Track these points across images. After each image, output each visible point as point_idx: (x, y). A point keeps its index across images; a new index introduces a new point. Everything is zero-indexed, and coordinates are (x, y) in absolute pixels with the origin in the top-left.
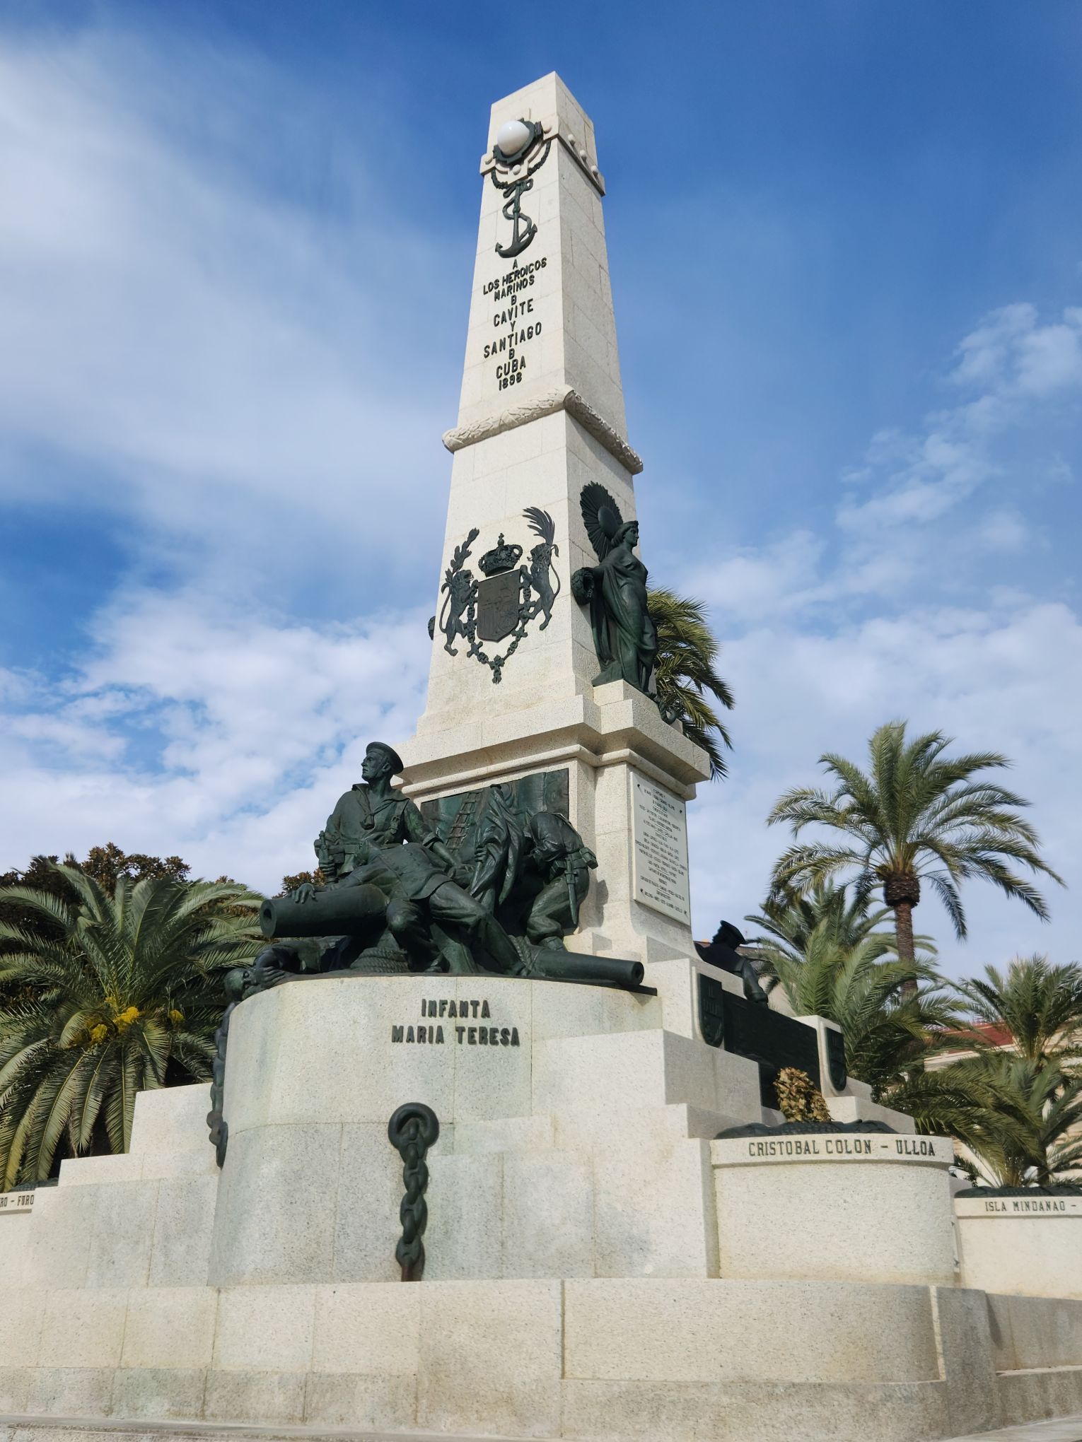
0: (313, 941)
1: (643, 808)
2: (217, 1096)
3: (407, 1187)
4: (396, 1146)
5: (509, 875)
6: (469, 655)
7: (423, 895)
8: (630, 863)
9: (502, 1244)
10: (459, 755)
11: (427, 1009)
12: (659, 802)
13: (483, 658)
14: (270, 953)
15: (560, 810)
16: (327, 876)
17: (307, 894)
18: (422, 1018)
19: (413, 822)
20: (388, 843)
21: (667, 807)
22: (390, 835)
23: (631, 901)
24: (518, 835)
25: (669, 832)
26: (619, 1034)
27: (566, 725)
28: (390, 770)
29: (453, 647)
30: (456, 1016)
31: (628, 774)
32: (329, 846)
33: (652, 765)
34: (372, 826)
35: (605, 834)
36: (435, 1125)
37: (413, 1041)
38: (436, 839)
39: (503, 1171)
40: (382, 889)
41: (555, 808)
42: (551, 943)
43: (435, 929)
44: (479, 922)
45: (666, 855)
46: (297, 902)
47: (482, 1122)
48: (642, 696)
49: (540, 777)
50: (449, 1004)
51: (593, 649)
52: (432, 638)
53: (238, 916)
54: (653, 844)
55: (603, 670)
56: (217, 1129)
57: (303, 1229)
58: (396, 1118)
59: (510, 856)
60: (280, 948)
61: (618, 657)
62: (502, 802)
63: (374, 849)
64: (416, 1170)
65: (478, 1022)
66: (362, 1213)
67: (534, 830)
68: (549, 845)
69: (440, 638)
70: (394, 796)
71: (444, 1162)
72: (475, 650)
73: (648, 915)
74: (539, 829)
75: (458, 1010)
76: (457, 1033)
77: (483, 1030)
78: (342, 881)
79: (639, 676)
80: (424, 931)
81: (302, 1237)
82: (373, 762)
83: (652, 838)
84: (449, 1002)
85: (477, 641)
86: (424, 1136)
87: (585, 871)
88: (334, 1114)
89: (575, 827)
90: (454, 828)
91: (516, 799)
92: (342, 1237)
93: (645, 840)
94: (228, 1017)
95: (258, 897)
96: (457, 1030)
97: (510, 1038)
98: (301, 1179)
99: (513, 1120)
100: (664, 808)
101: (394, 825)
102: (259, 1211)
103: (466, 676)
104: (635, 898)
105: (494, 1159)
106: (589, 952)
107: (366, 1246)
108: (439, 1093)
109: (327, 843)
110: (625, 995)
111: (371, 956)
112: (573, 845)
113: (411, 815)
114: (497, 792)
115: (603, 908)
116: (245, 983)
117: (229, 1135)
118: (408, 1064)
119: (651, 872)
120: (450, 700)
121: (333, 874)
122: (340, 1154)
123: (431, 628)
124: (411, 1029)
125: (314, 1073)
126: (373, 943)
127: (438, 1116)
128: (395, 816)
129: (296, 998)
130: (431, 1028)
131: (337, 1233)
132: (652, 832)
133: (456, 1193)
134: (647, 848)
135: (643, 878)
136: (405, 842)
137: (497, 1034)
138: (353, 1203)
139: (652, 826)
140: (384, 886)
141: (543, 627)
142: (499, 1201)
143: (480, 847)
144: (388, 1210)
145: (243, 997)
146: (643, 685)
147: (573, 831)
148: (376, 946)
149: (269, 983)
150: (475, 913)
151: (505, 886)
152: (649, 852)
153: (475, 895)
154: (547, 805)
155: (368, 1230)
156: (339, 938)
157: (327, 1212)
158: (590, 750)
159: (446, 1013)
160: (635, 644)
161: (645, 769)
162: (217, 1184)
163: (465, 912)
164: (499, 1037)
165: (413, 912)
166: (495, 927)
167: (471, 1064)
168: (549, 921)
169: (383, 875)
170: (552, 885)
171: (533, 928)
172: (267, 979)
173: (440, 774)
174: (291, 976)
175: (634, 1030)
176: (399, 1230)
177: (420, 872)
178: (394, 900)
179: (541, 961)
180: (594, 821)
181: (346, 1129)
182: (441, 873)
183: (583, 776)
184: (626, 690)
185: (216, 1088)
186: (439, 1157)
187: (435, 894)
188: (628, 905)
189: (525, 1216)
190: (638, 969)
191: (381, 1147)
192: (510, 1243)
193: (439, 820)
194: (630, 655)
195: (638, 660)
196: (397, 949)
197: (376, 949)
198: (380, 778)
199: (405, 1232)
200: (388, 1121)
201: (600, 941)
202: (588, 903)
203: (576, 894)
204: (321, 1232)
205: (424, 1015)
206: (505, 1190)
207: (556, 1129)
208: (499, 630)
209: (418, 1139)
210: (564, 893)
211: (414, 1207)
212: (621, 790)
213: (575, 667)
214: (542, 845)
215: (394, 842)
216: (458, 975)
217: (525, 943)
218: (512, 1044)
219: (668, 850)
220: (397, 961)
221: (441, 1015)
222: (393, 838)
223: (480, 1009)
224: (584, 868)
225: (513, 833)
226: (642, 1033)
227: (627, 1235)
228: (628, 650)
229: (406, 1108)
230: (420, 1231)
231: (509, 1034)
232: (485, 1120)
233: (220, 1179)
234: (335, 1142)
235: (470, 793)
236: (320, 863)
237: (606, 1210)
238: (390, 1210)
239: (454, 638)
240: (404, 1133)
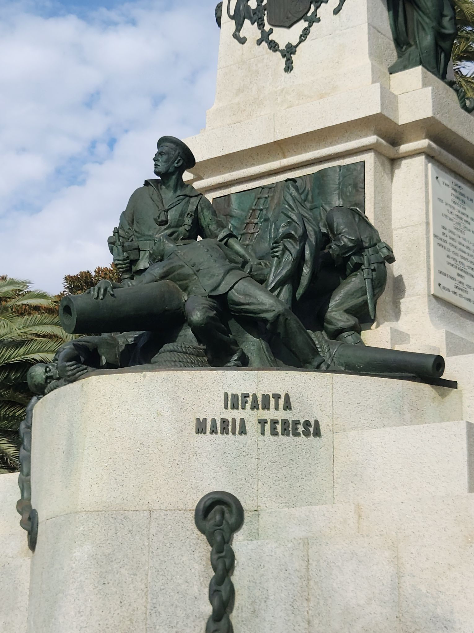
0: (111, 337)
1: (441, 200)
2: (25, 485)
3: (215, 569)
4: (203, 532)
5: (306, 270)
6: (259, 42)
7: (222, 290)
8: (428, 257)
9: (309, 622)
10: (251, 149)
11: (229, 403)
12: (457, 194)
13: (273, 46)
14: (70, 348)
15: (356, 205)
16: (123, 272)
17: (106, 290)
18: (225, 410)
19: (206, 218)
20: (182, 239)
21: (465, 199)
22: (184, 231)
23: (429, 296)
24: (314, 230)
25: (467, 225)
26: (422, 426)
27: (363, 116)
28: (183, 164)
29: (242, 34)
30: (258, 409)
31: (426, 166)
32: (123, 243)
33: (451, 157)
34: (166, 222)
35: (402, 228)
36: (240, 512)
37: (216, 433)
38: (230, 235)
39: (308, 556)
40: (180, 286)
41: (350, 202)
42: (349, 337)
43: (233, 325)
44: (278, 317)
45: (464, 249)
46: (96, 298)
47: (286, 509)
48: (441, 84)
49: (335, 171)
50: (251, 397)
51: (389, 34)
52: (219, 26)
53: (22, 314)
54: (451, 238)
55: (399, 56)
56: (27, 516)
57: (116, 608)
58: (202, 507)
59: (307, 252)
60: (81, 343)
61: (416, 42)
62: (298, 197)
63: (170, 246)
64: (223, 554)
65: (281, 415)
66: (172, 594)
67: (330, 225)
68: (346, 240)
69: (229, 25)
70: (187, 191)
71: (250, 547)
72: (265, 37)
73: (445, 309)
74: (335, 225)
75: (260, 403)
76: (260, 425)
77: (285, 422)
78: (137, 278)
79: (438, 62)
80: (223, 326)
81: (116, 615)
82: (165, 157)
83: (450, 231)
84: (251, 395)
85: (267, 27)
86: (230, 522)
87: (382, 265)
88: (142, 502)
89: (372, 221)
90: (248, 224)
91: (310, 194)
92: (154, 615)
93: (444, 234)
94: (32, 410)
95: (43, 296)
96: (259, 423)
97: (312, 429)
98: (112, 561)
99: (317, 508)
100: (463, 201)
101: (188, 221)
102: (73, 591)
103: (256, 65)
104: (432, 293)
105: (299, 544)
106: (388, 346)
107: (177, 623)
108: (244, 482)
109: (121, 239)
110: (426, 388)
111: (170, 351)
112: (370, 240)
113: (205, 210)
114: (293, 186)
115: (400, 303)
116: (47, 378)
117: (40, 521)
118: (212, 454)
119: (449, 266)
120: (240, 91)
121: (129, 270)
122: (148, 539)
123: (218, 15)
124: (214, 421)
125: (121, 463)
126: (172, 339)
127: (243, 504)
128: (189, 211)
129: (100, 391)
130: (234, 420)
131: (148, 611)
132: (450, 225)
133: (262, 575)
134: (445, 241)
135: (441, 272)
136: (199, 238)
137: (299, 426)
138: (163, 584)
139: (450, 219)
140: (181, 283)
141: (337, 11)
142: (304, 583)
143: (276, 242)
144: (197, 591)
145: (46, 391)
146: (441, 71)
147: (370, 225)
148: (175, 341)
149: (72, 378)
150: (273, 308)
151: (302, 281)
152: (448, 246)
153: (273, 290)
154: (343, 200)
155: (179, 609)
156: (137, 334)
157: (139, 592)
158: (387, 141)
159: (248, 406)
160: (433, 27)
161: (443, 160)
162: (29, 566)
163: (264, 307)
164: (301, 429)
165: (212, 308)
166: (294, 322)
167: (274, 455)
168: (347, 316)
169: (179, 271)
170: (348, 280)
171: (330, 323)
172: (69, 373)
173: (231, 169)
174: (94, 371)
175: (434, 422)
176: (208, 609)
177: (218, 270)
178: (192, 295)
179: (340, 355)
180: (391, 215)
181: (154, 515)
182: (239, 269)
183: (380, 168)
184: (424, 78)
185: (23, 477)
186: (245, 542)
187: (233, 290)
188: (426, 299)
189: (330, 597)
190: (439, 363)
191: (188, 533)
192: (316, 621)
193: (232, 216)
194: (428, 40)
195: (437, 45)
196: (196, 344)
197: (176, 344)
198: (173, 173)
199: (214, 611)
200: (194, 508)
201: (397, 335)
202: (385, 298)
203: (374, 288)
204: (134, 610)
205: (226, 408)
206: (310, 573)
207: (360, 516)
208: (290, 15)
209: (224, 526)
210: (361, 288)
211: (222, 588)
212: (420, 182)
213: (371, 54)
214: (339, 240)
215: (189, 238)
216: (259, 369)
217: (323, 338)
218: (313, 436)
219: (466, 244)
220: (197, 356)
221: (244, 408)
222: (188, 234)
223: (281, 402)
224: (381, 263)
225: (309, 228)
226: (444, 424)
227: (431, 614)
228: (426, 34)
229: (211, 496)
230: (228, 610)
231: (310, 426)
232: (288, 507)
233: (32, 561)
234: (144, 528)
235: (263, 188)
236: (114, 260)
237: (410, 591)
238: (199, 591)
239: (242, 25)
240: (211, 519)
